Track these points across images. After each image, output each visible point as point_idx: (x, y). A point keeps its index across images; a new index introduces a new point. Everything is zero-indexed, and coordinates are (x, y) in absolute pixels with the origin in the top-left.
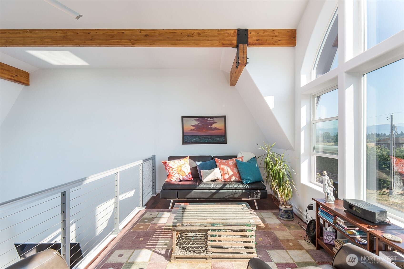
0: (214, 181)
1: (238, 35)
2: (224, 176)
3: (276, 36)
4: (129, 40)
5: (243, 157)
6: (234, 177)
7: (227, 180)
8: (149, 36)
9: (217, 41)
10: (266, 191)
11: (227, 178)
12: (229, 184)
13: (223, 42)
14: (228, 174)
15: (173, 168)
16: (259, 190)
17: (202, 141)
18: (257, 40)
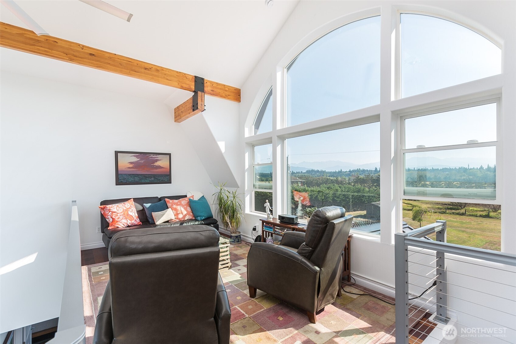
0: (168, 222)
1: (195, 81)
2: (178, 216)
3: (226, 91)
4: (64, 53)
5: (193, 196)
6: (187, 216)
7: (181, 220)
8: (95, 56)
9: (177, 82)
10: (217, 225)
11: (182, 217)
12: (186, 222)
13: (182, 84)
14: (182, 214)
15: (118, 213)
16: (212, 224)
17: (143, 181)
18: (212, 91)
